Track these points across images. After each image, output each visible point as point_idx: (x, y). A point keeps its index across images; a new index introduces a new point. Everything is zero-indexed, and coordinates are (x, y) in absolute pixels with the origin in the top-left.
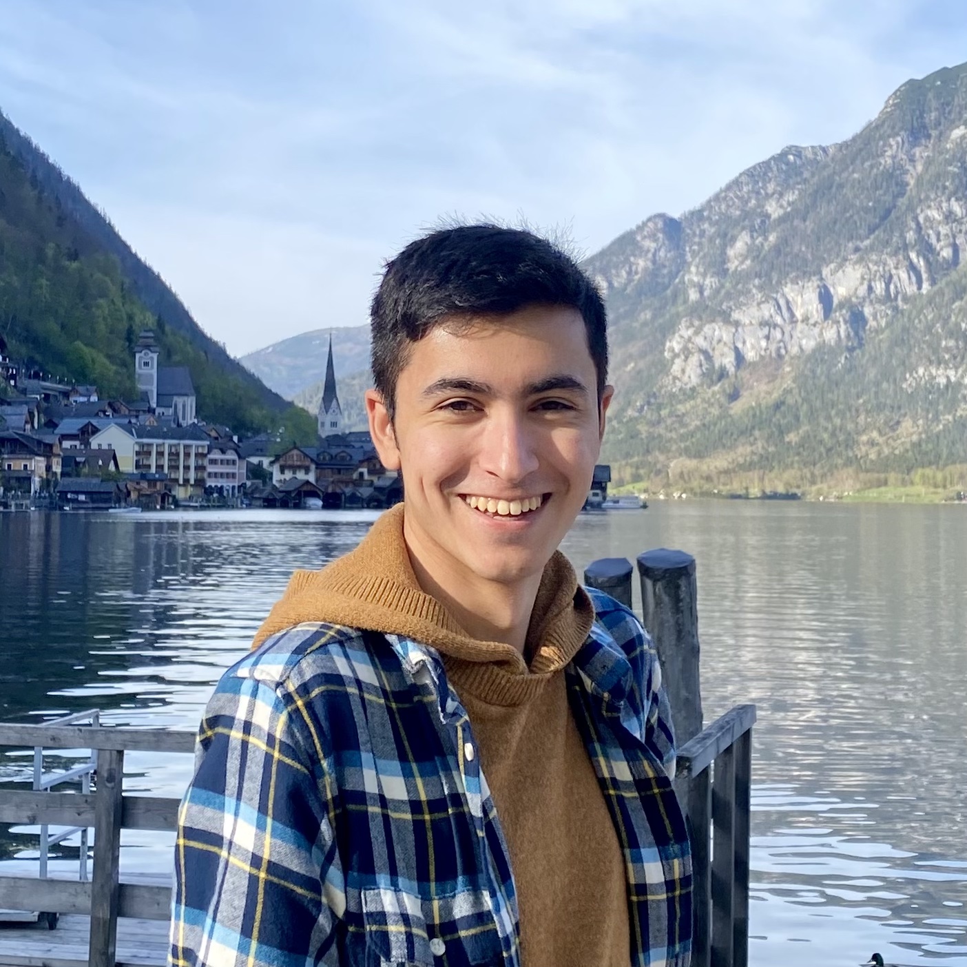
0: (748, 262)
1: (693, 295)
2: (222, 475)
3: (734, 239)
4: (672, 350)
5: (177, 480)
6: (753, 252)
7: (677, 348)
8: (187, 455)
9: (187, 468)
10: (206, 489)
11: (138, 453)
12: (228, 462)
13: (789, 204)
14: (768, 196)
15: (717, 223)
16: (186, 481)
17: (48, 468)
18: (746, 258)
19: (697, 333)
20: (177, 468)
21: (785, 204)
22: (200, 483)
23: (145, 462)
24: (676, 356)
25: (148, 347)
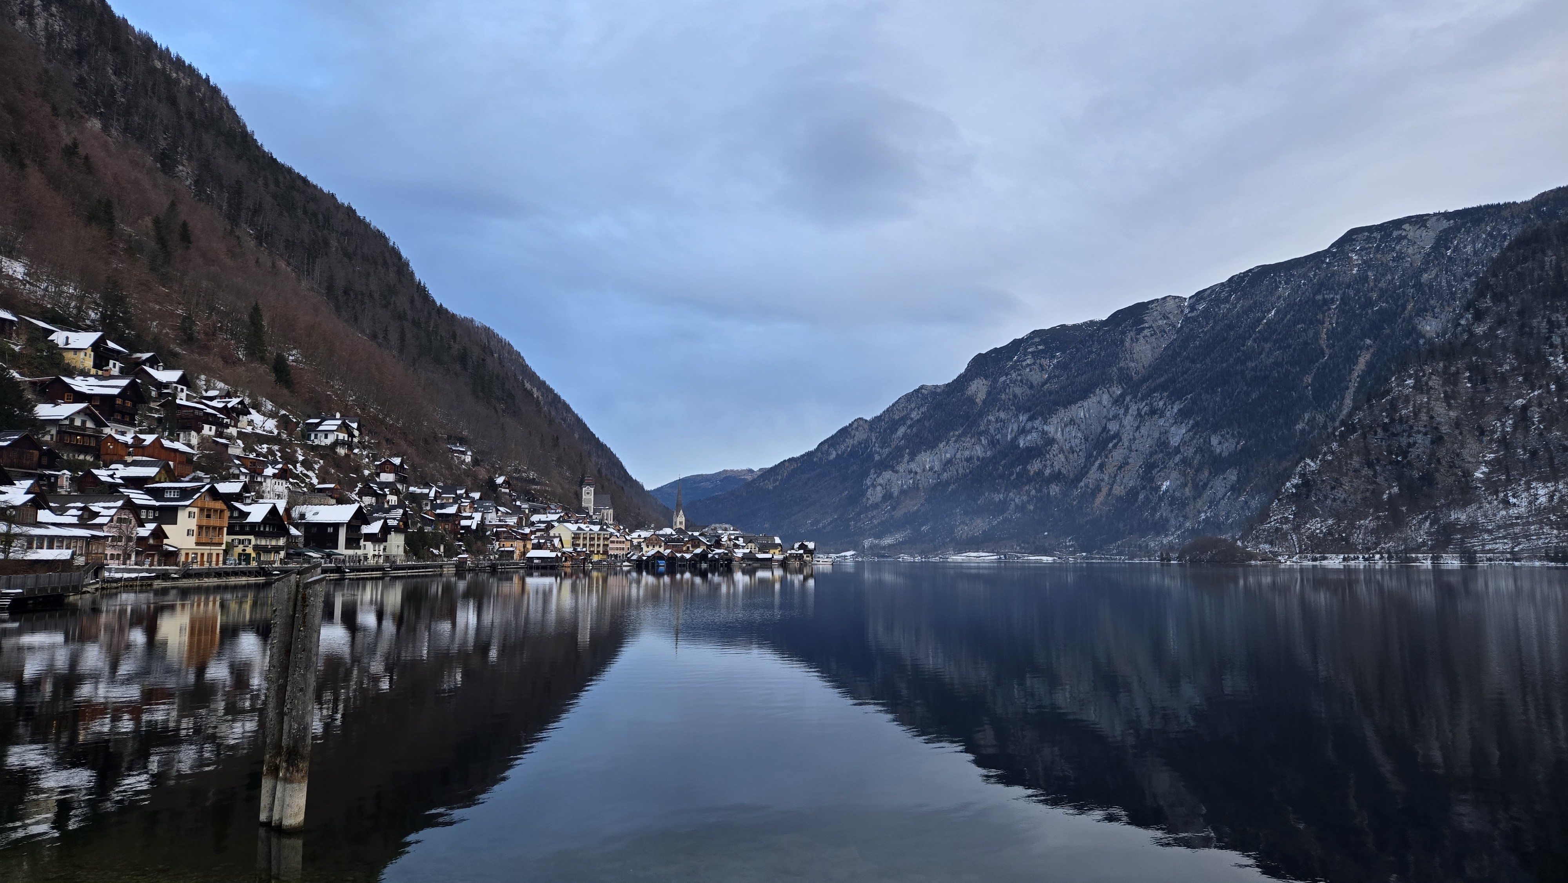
0: (903, 441)
1: (877, 457)
2: (617, 549)
3: (897, 430)
4: (866, 484)
5: (594, 551)
6: (905, 435)
7: (869, 483)
8: (599, 539)
9: (599, 545)
10: (608, 556)
11: (573, 538)
12: (620, 542)
13: (922, 413)
14: (912, 410)
15: (888, 422)
16: (598, 552)
17: (525, 546)
18: (902, 440)
19: (878, 477)
20: (593, 545)
21: (920, 413)
22: (605, 552)
23: (577, 542)
24: (868, 488)
25: (589, 485)
